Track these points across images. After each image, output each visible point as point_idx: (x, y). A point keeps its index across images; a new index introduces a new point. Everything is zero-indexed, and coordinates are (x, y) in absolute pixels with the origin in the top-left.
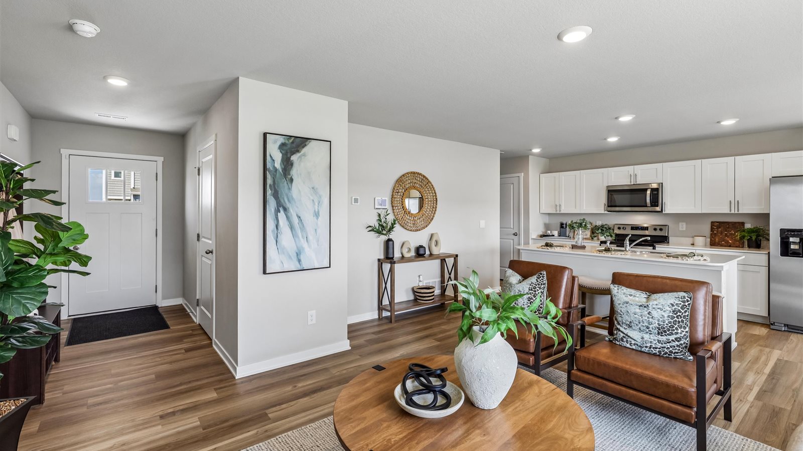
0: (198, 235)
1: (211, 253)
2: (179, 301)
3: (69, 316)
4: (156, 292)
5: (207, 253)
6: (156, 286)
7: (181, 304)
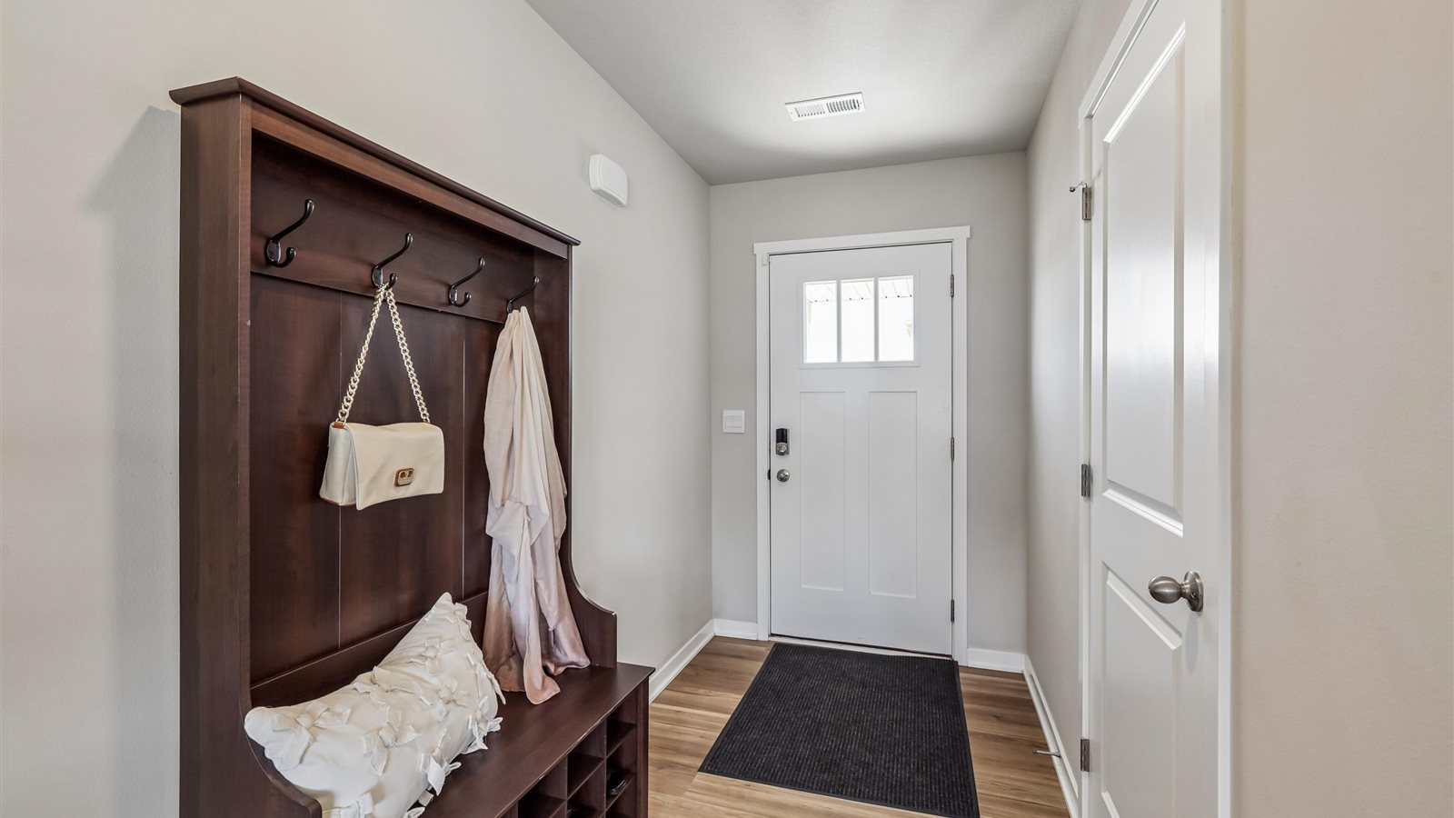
0: (1087, 473)
1: (1183, 602)
2: (1015, 662)
3: (772, 635)
4: (953, 619)
5: (1156, 595)
6: (953, 602)
7: (1021, 676)
